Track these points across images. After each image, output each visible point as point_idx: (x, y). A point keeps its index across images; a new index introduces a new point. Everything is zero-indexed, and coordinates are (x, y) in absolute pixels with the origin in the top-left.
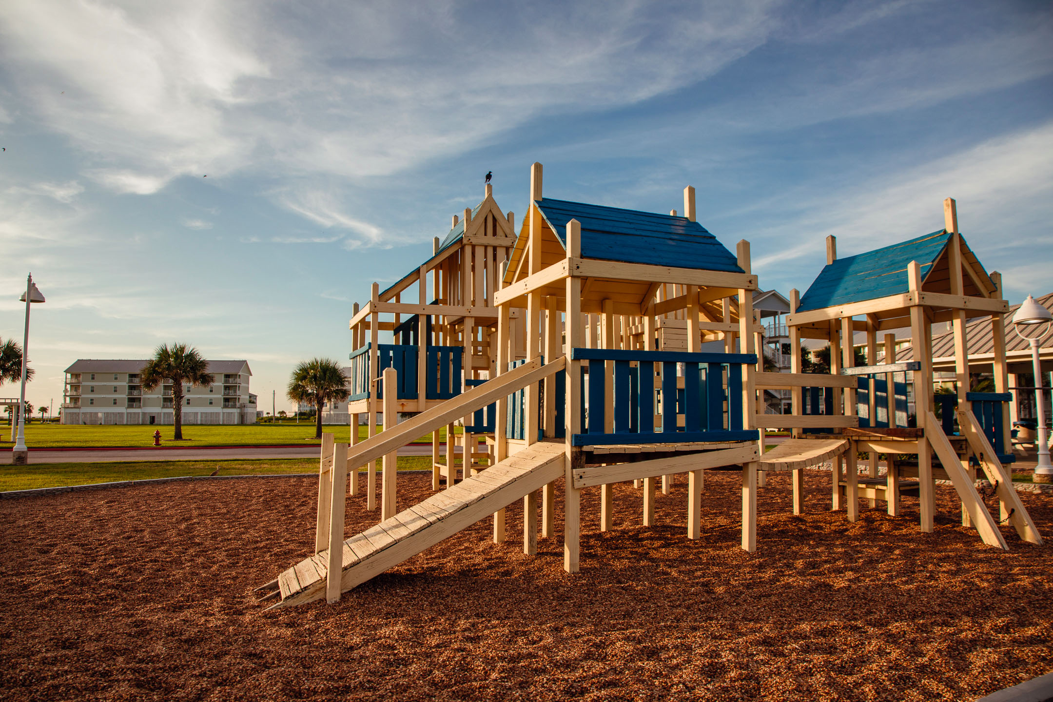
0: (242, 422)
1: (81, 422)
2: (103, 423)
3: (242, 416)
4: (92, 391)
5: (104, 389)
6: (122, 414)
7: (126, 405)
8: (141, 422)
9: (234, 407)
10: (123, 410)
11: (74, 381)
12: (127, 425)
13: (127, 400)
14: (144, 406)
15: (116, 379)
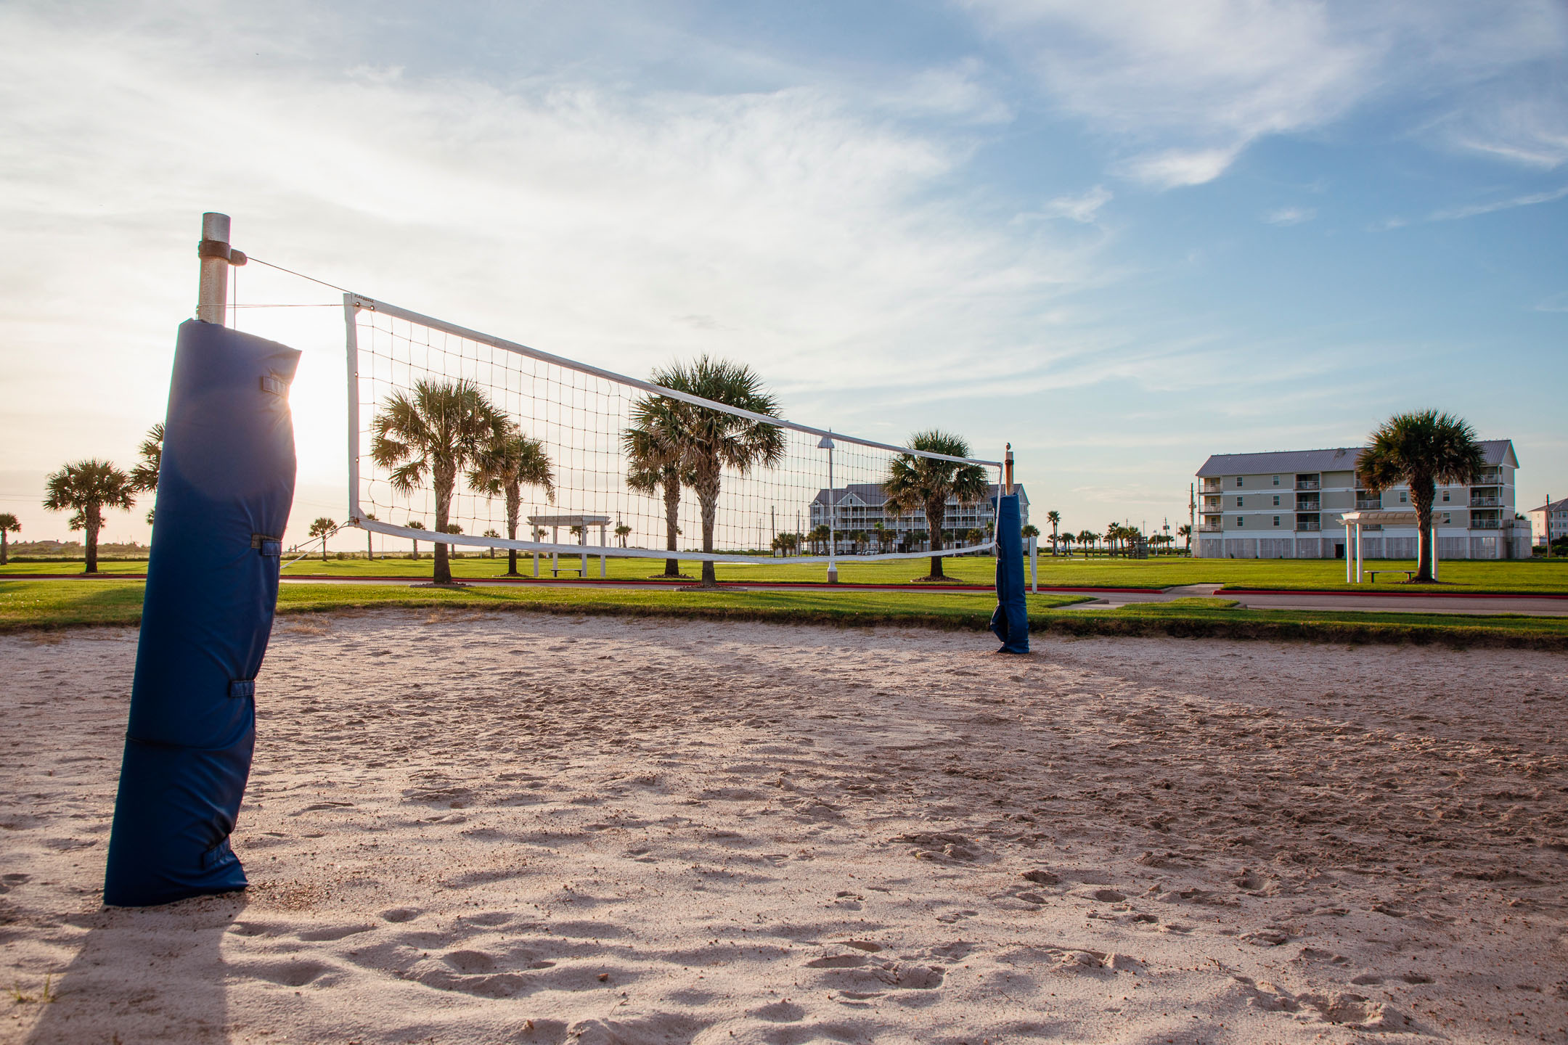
0: (1510, 554)
1: (1224, 554)
2: (1259, 555)
3: (1509, 545)
4: (1240, 504)
5: (1258, 501)
6: (1289, 540)
7: (1295, 527)
8: (1320, 554)
9: (1492, 526)
10: (1289, 534)
11: (1210, 489)
12: (1297, 559)
13: (1295, 518)
14: (1325, 527)
15: (1276, 483)
